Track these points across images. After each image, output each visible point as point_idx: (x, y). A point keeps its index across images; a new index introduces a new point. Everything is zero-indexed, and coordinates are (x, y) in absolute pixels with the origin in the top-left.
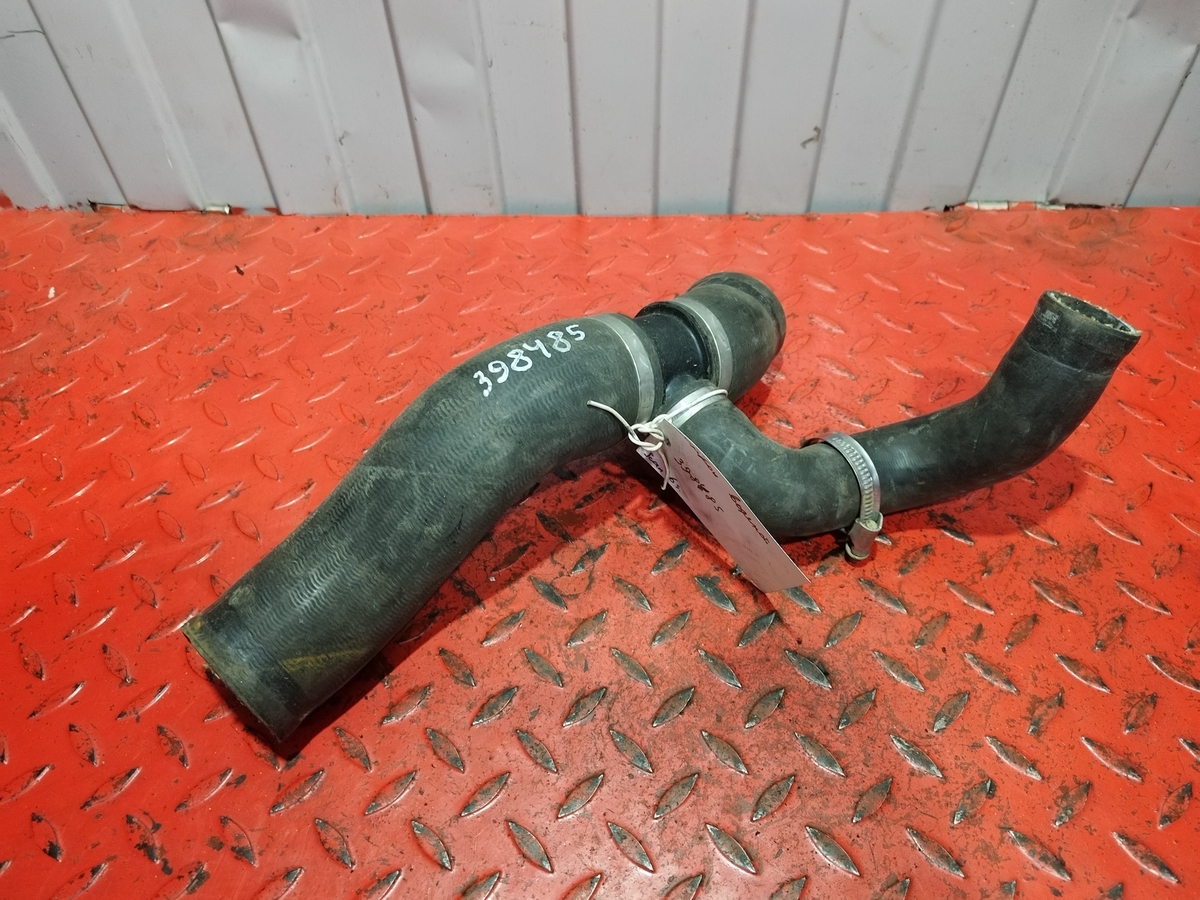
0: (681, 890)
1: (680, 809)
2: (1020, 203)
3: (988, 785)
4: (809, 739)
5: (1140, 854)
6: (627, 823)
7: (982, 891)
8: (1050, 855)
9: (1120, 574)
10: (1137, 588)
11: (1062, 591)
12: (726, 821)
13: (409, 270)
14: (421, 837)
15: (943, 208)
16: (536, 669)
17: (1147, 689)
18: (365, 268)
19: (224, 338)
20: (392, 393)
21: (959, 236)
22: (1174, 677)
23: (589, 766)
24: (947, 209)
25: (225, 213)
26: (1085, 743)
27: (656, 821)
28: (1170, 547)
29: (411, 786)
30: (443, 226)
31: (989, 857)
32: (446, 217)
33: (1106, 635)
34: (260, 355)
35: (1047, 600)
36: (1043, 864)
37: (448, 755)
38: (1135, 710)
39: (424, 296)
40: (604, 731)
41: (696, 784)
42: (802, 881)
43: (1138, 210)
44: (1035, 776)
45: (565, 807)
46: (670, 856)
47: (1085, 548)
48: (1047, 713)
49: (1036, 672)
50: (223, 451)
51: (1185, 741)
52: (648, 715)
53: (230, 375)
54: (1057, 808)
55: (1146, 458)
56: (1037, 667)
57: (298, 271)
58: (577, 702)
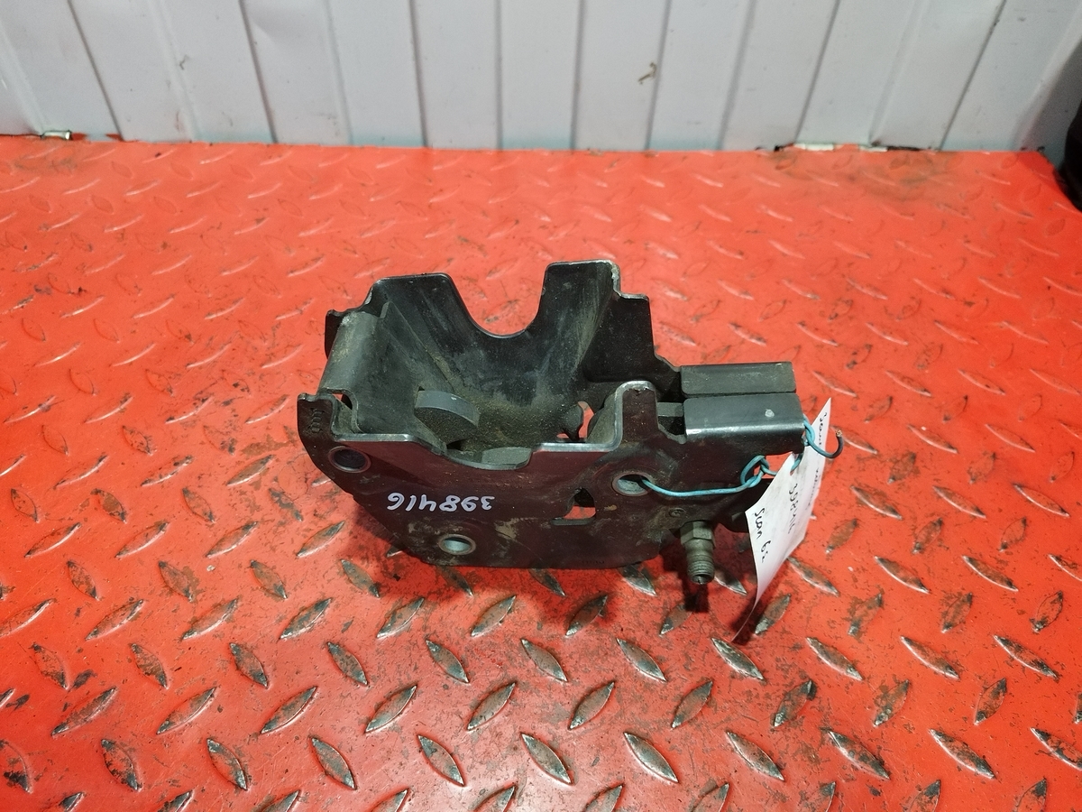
0: (493, 802)
1: (496, 720)
2: (845, 145)
3: (809, 686)
4: (630, 643)
5: (956, 750)
6: (439, 736)
7: (801, 794)
8: (869, 754)
9: (937, 480)
10: (954, 494)
11: (881, 498)
12: (543, 730)
13: (251, 193)
14: (216, 756)
15: (773, 148)
16: (352, 579)
17: (963, 589)
18: (203, 192)
19: (51, 256)
20: (222, 310)
21: (789, 174)
22: (989, 577)
23: (402, 678)
24: (777, 149)
25: (65, 139)
26: (905, 643)
27: (471, 732)
28: (985, 454)
29: (209, 703)
30: (288, 154)
31: (810, 758)
32: (291, 147)
33: (924, 538)
34: (87, 273)
35: (867, 505)
36: (862, 764)
37: (251, 671)
38: (952, 610)
39: (263, 219)
40: (420, 642)
41: (513, 693)
42: (617, 789)
43: (953, 153)
44: (856, 676)
45: (373, 721)
46: (483, 768)
47: (904, 456)
48: (866, 614)
49: (857, 574)
50: (38, 366)
51: (999, 638)
52: (466, 625)
53: (53, 291)
54: (877, 708)
55: (961, 373)
56: (858, 569)
57: (135, 193)
58: (394, 613)
